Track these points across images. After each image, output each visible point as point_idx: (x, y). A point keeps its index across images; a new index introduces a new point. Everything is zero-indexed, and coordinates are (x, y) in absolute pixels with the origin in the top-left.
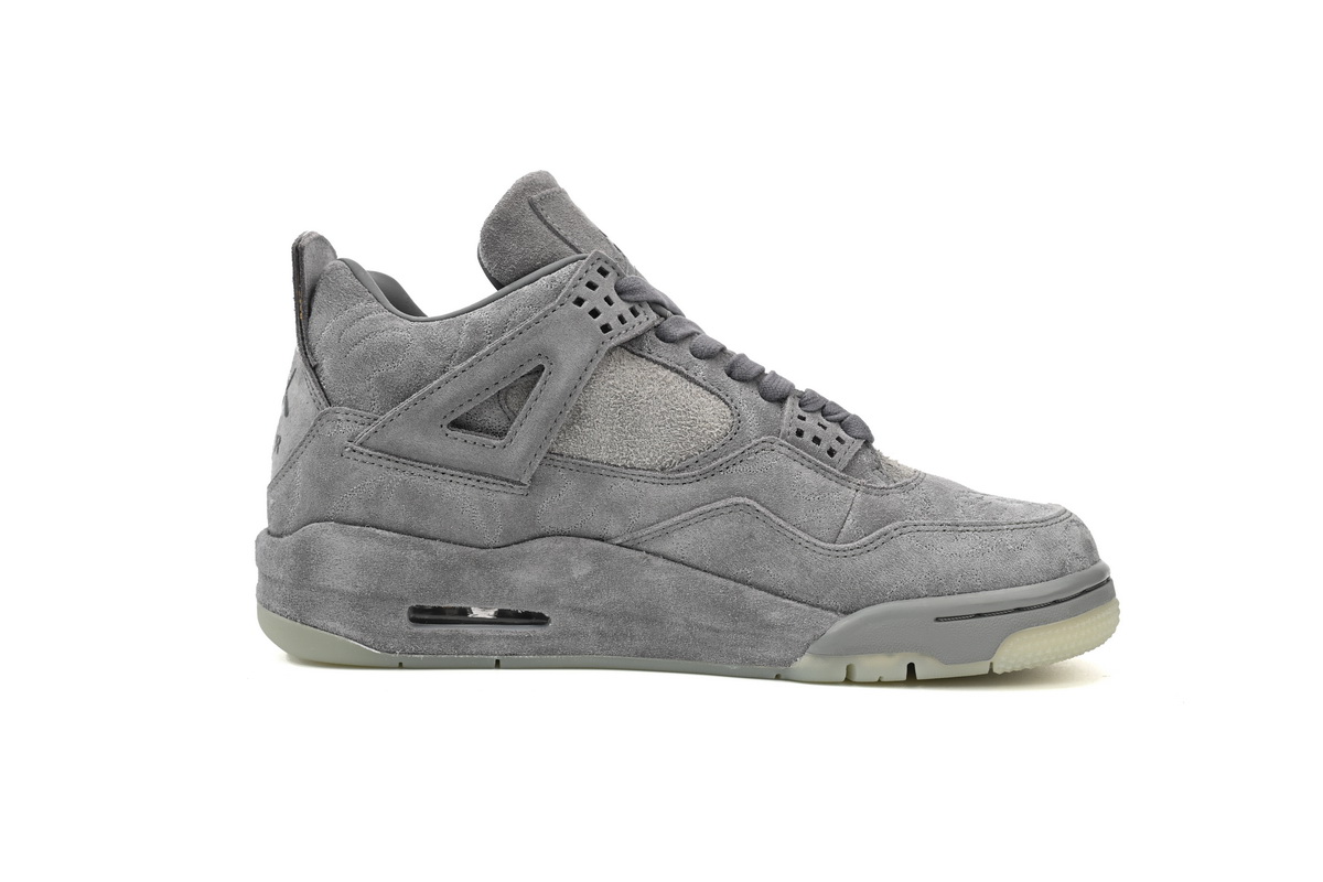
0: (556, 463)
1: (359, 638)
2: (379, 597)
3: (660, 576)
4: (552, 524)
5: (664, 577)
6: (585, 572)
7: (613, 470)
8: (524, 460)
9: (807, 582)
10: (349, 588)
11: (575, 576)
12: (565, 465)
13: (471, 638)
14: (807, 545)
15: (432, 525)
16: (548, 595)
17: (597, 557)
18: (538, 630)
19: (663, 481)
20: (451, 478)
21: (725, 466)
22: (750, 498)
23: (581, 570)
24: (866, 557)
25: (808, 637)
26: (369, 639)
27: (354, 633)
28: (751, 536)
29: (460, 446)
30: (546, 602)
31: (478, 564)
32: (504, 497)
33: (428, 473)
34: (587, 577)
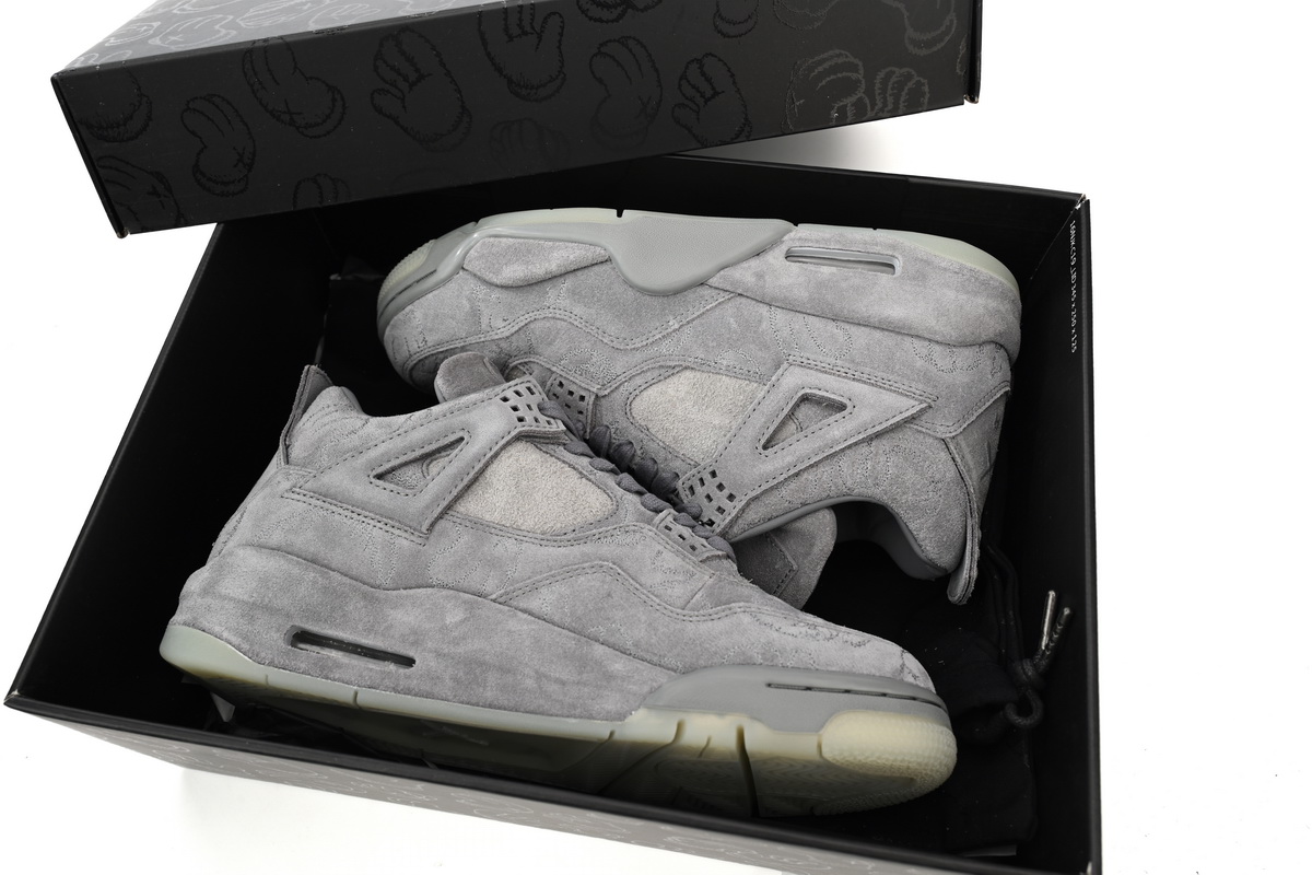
0: (455, 519)
1: (237, 643)
2: (268, 609)
3: (522, 626)
4: (440, 577)
5: (525, 627)
6: (458, 619)
7: (501, 530)
8: (427, 507)
9: (653, 641)
10: (246, 598)
11: (448, 623)
12: (463, 522)
13: (338, 665)
14: (658, 607)
15: (336, 557)
16: (417, 637)
17: (470, 607)
18: (403, 671)
19: (542, 542)
20: (364, 519)
21: (597, 536)
22: (614, 564)
23: (454, 616)
24: (710, 624)
25: (646, 689)
26: (246, 646)
27: (234, 639)
28: (609, 595)
29: (380, 494)
30: (415, 643)
31: (365, 596)
32: (404, 542)
33: (346, 513)
34: (457, 625)
